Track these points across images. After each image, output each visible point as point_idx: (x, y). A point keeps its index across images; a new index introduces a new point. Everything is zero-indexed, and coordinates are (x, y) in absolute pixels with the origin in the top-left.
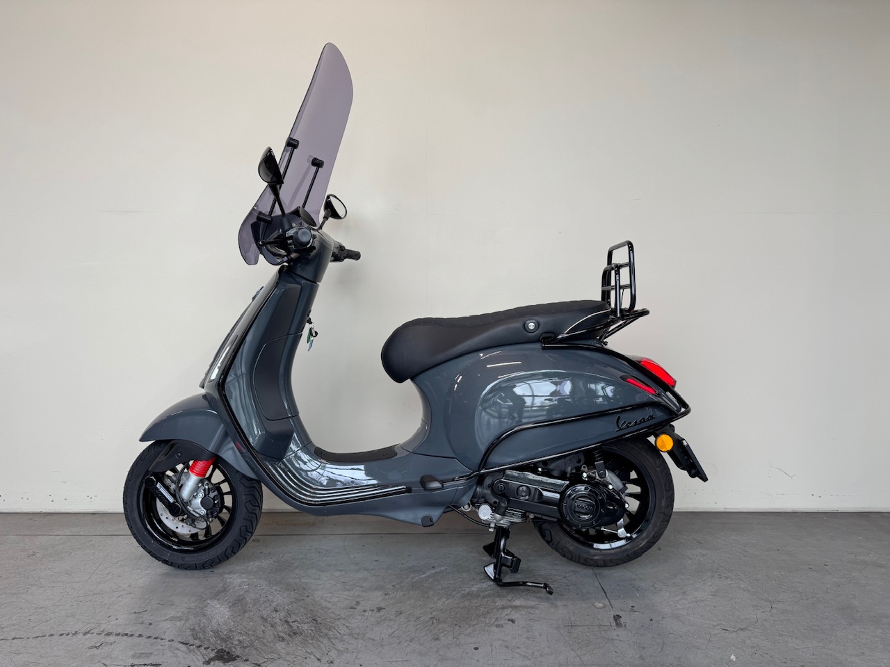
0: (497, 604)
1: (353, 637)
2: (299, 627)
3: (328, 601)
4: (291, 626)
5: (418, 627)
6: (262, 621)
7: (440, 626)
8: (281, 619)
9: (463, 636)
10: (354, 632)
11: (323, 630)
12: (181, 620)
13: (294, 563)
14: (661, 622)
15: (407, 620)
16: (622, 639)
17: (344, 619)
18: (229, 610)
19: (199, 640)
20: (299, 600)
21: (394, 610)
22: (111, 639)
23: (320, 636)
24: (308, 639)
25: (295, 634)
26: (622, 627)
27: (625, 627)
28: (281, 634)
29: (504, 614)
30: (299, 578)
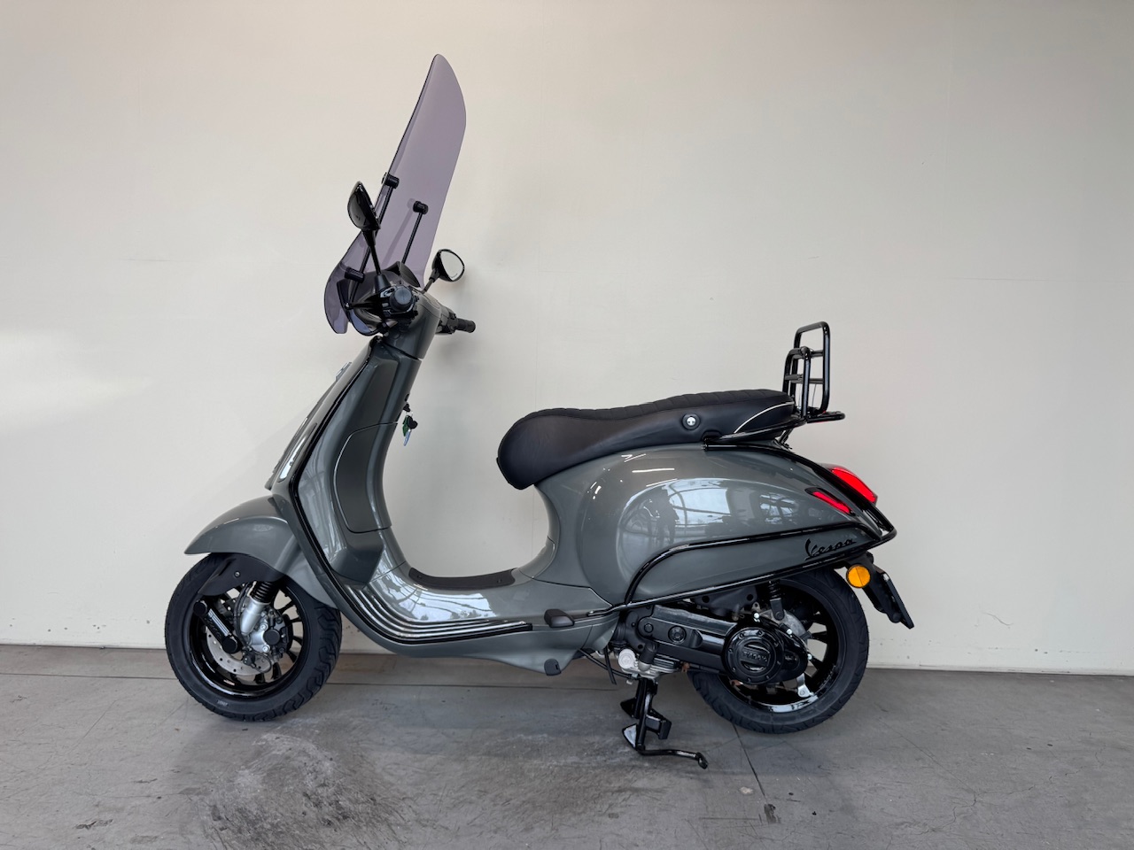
0: (612, 785)
1: (420, 823)
2: (352, 809)
3: (392, 775)
4: (339, 808)
5: (507, 813)
6: (304, 798)
7: (536, 813)
8: (328, 797)
9: (565, 827)
10: (422, 817)
11: (382, 815)
12: (198, 794)
13: (352, 721)
14: (828, 817)
15: (492, 803)
16: (774, 837)
17: (411, 799)
18: (263, 782)
19: (219, 822)
20: (355, 772)
21: (477, 789)
22: (107, 816)
23: (378, 821)
24: (361, 825)
25: (345, 817)
26: (775, 822)
27: (780, 822)
28: (327, 817)
29: (620, 799)
30: (357, 742)
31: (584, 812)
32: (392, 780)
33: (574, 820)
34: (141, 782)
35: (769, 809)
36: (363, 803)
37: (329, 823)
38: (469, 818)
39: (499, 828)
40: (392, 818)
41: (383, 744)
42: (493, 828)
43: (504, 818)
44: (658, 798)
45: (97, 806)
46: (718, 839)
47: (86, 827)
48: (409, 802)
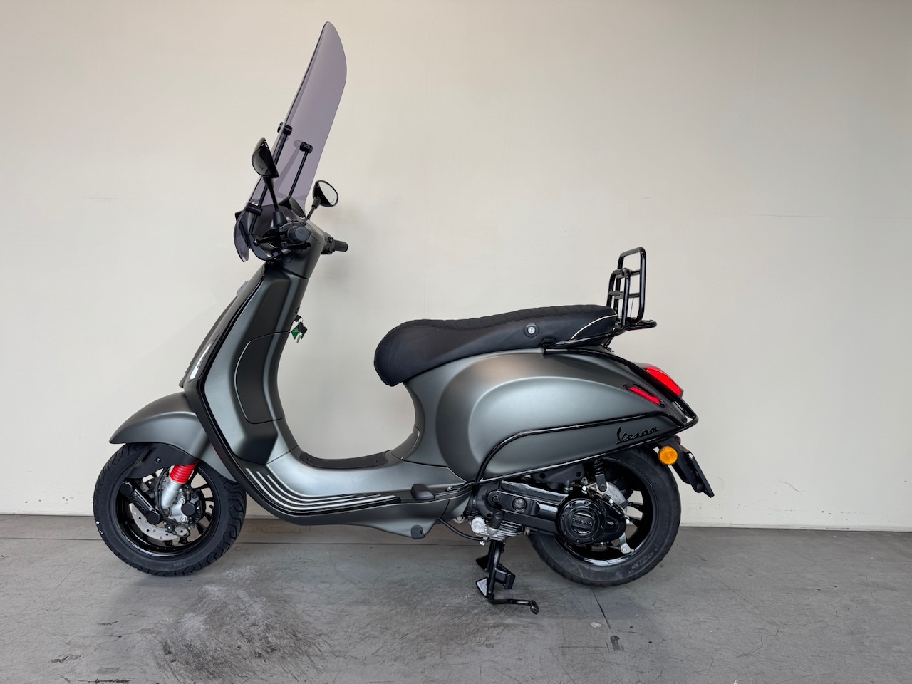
0: (488, 622)
1: (334, 654)
2: (278, 643)
3: (310, 616)
4: (269, 642)
5: (404, 645)
6: (239, 636)
7: (427, 644)
8: (259, 634)
9: (451, 656)
10: (335, 649)
11: (303, 647)
12: (152, 633)
13: (276, 573)
14: (661, 644)
15: (392, 638)
16: (619, 662)
17: (326, 635)
18: (205, 623)
19: (170, 655)
20: (280, 614)
21: (379, 626)
22: (78, 652)
23: (299, 653)
24: (286, 656)
25: (273, 650)
26: (620, 649)
27: (623, 649)
28: (258, 650)
29: (495, 633)
30: (281, 589)
31: (466, 643)
32: (311, 620)
33: (458, 649)
34: (104, 624)
35: (615, 639)
36: (287, 638)
37: (260, 656)
38: (374, 649)
39: (398, 658)
40: (310, 650)
41: (302, 591)
42: (393, 657)
43: (402, 648)
44: (525, 631)
45: (68, 644)
46: (574, 663)
47: (60, 661)
48: (325, 638)
